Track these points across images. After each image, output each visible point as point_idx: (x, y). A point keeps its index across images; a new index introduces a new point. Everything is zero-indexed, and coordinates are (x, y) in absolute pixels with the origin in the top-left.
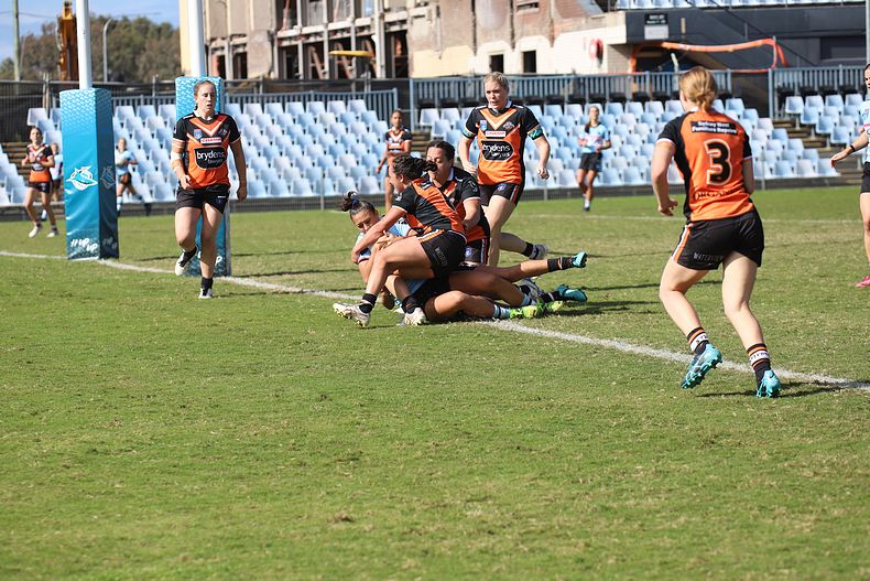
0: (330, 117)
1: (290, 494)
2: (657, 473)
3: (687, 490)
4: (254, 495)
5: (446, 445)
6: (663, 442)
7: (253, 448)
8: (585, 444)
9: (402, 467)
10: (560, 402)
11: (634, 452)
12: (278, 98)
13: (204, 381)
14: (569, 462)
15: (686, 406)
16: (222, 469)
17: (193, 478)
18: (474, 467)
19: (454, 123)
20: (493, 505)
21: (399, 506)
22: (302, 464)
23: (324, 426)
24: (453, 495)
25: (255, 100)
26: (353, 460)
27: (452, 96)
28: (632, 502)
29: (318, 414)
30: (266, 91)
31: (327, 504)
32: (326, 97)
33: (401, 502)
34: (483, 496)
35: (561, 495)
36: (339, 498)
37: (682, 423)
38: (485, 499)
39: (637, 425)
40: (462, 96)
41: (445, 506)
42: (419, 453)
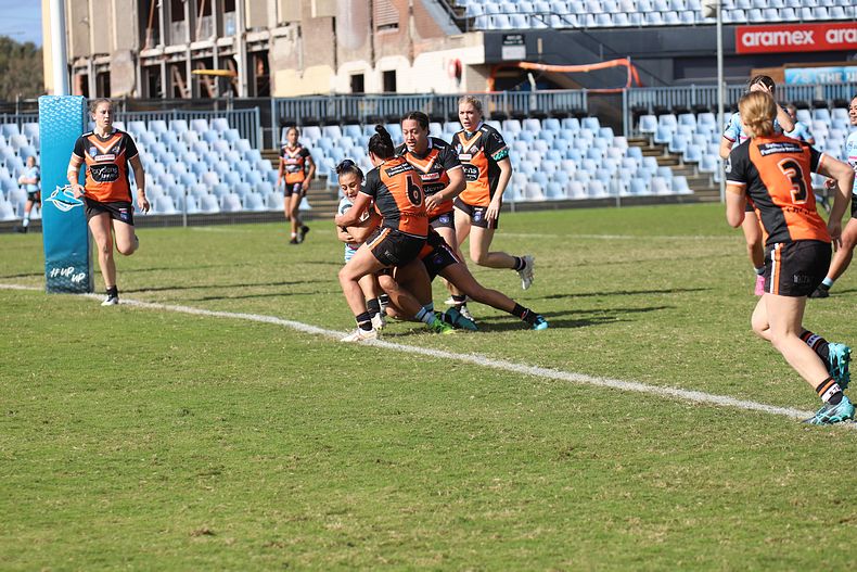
0: (193, 135)
1: (152, 509)
2: (515, 485)
3: (544, 501)
4: (116, 510)
5: (307, 458)
6: (520, 454)
7: (115, 463)
8: (444, 457)
9: (263, 480)
10: (420, 416)
11: (492, 465)
12: (141, 116)
13: (66, 397)
14: (428, 475)
15: (542, 419)
16: (85, 484)
17: (57, 493)
18: (335, 480)
19: (315, 142)
20: (354, 517)
21: (259, 519)
22: (164, 478)
23: (187, 441)
24: (314, 508)
25: (118, 118)
26: (214, 474)
27: (313, 114)
28: (489, 513)
29: (180, 429)
30: (129, 109)
31: (189, 518)
32: (189, 115)
33: (262, 515)
34: (343, 509)
35: (420, 507)
36: (200, 512)
37: (538, 436)
38: (345, 512)
39: (495, 438)
40: (323, 114)
41: (305, 519)
42: (280, 467)
